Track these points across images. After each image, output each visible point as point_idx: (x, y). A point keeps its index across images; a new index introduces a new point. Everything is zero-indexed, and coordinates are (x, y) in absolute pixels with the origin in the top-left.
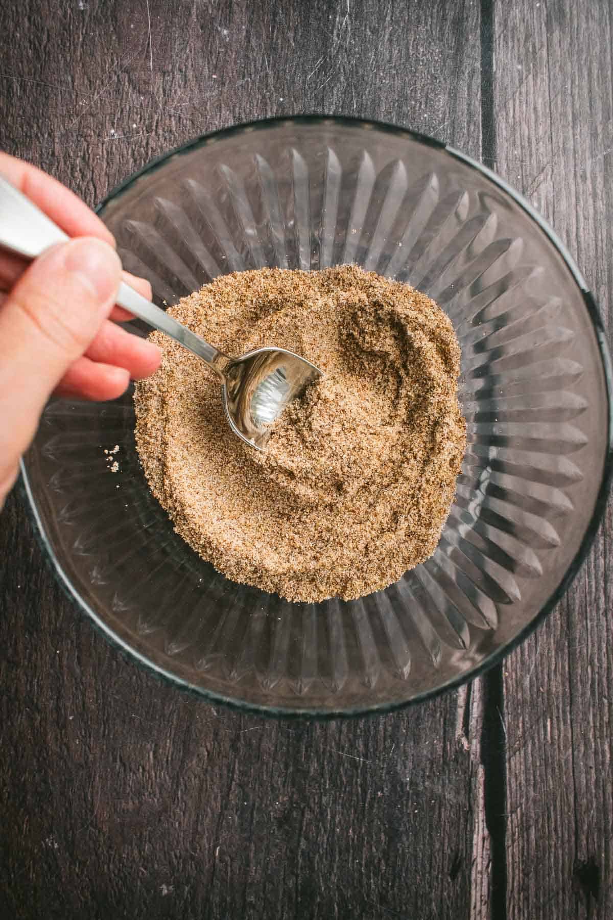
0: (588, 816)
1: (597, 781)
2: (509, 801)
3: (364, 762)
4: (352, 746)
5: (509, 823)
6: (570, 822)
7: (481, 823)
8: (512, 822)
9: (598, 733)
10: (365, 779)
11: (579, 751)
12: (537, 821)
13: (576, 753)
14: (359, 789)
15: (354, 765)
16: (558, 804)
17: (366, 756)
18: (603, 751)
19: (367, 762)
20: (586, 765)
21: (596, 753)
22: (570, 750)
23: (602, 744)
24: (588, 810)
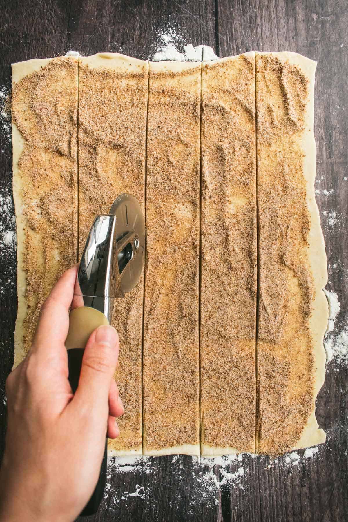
0: (266, 511)
1: (270, 494)
2: (232, 504)
3: (169, 487)
4: (164, 479)
5: (232, 514)
6: (258, 513)
7: (220, 514)
8: (233, 514)
9: (269, 473)
10: (169, 495)
11: (262, 481)
12: (244, 513)
13: (260, 482)
14: (167, 499)
15: (165, 488)
16: (253, 504)
17: (170, 484)
18: (272, 480)
19: (171, 487)
20: (265, 487)
21: (269, 482)
22: (258, 481)
23: (271, 477)
24: (266, 508)
